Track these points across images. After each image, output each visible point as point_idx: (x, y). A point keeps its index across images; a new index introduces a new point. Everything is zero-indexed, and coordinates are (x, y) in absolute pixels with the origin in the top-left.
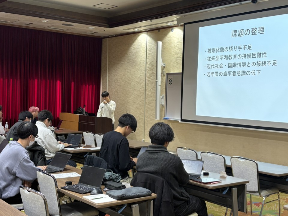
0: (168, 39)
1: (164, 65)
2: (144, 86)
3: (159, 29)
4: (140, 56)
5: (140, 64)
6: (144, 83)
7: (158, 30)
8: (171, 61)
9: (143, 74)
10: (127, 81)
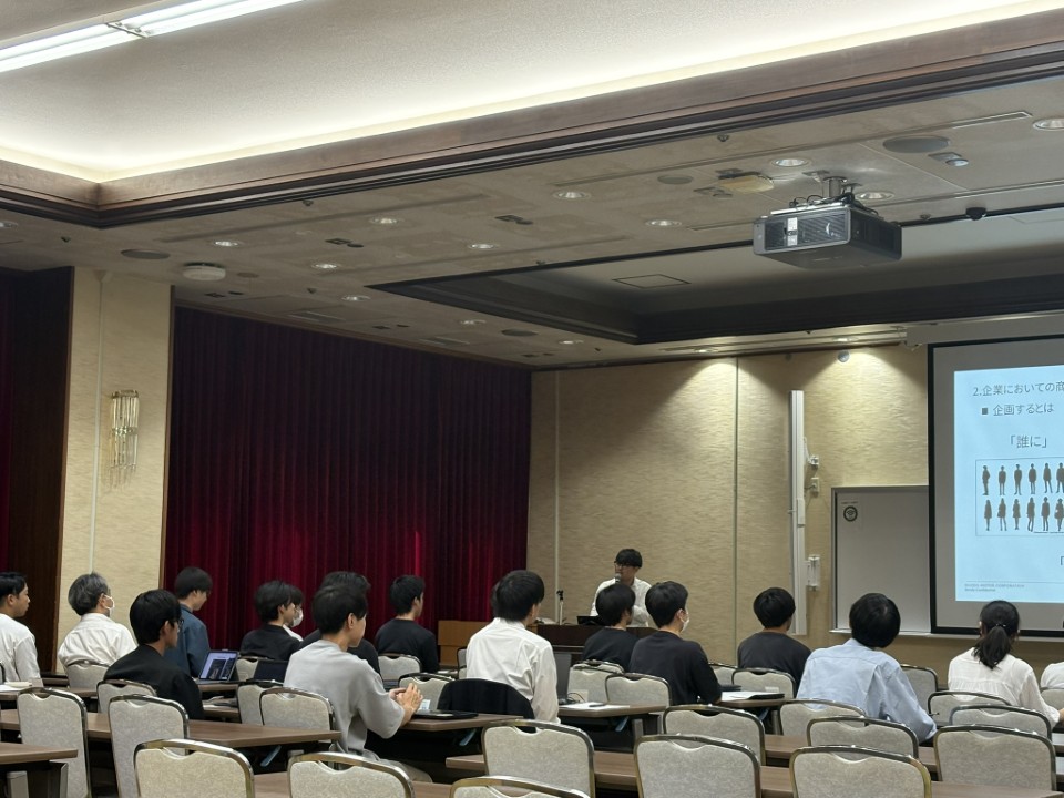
0: (827, 382)
1: (816, 461)
2: (731, 529)
3: (788, 352)
4: (707, 431)
5: (708, 456)
6: (732, 517)
7: (784, 356)
8: (841, 450)
9: (723, 489)
10: (649, 513)
